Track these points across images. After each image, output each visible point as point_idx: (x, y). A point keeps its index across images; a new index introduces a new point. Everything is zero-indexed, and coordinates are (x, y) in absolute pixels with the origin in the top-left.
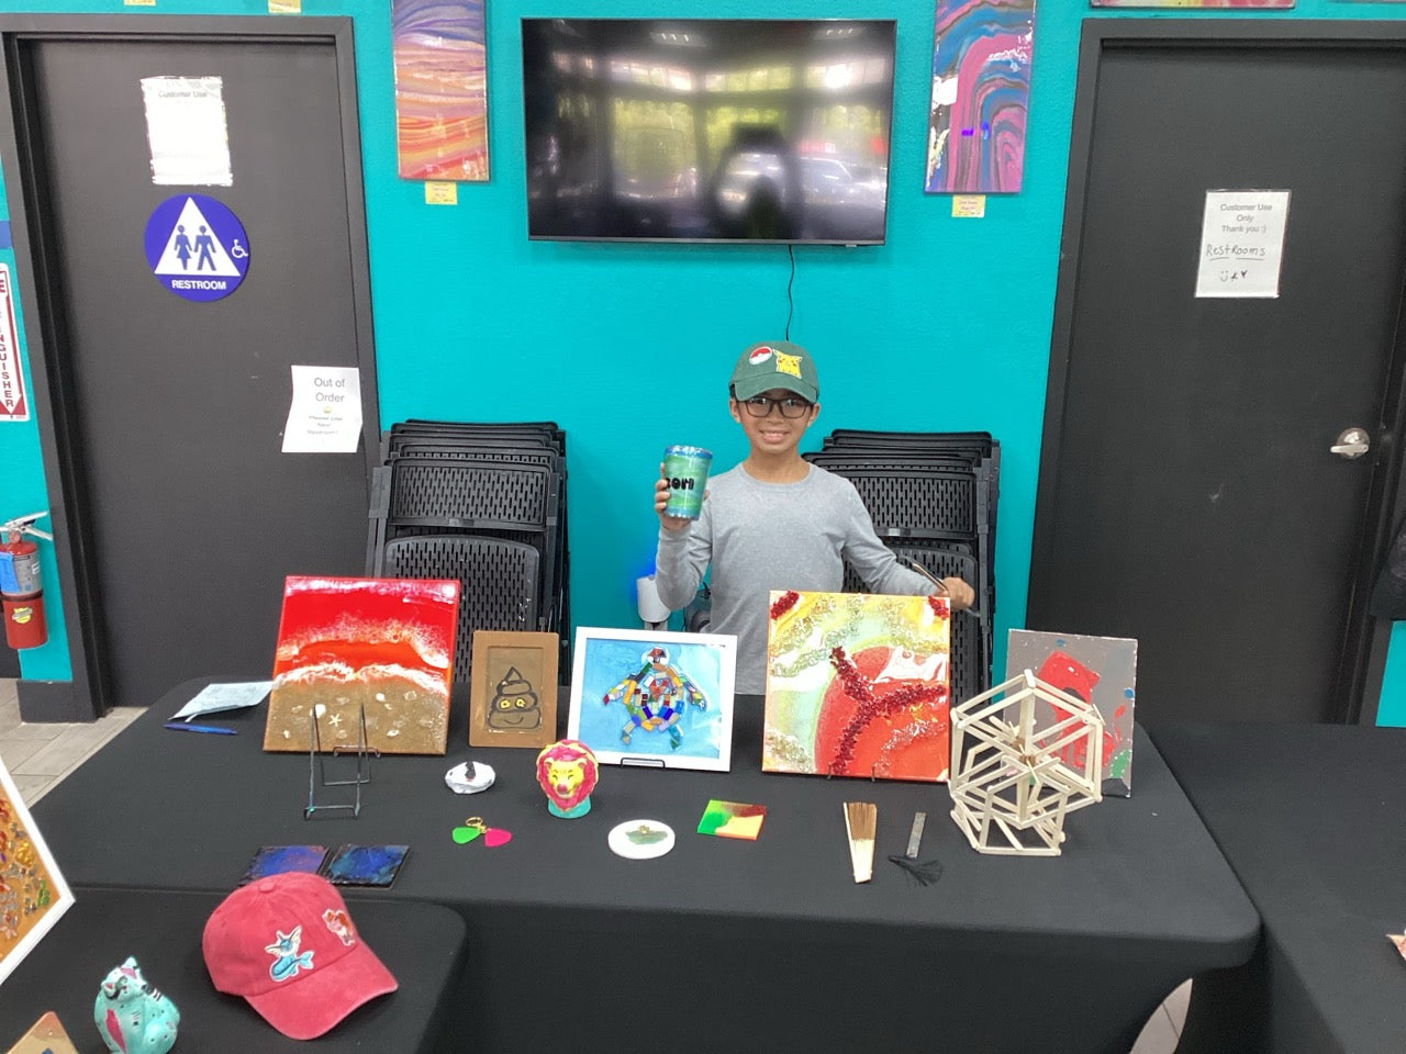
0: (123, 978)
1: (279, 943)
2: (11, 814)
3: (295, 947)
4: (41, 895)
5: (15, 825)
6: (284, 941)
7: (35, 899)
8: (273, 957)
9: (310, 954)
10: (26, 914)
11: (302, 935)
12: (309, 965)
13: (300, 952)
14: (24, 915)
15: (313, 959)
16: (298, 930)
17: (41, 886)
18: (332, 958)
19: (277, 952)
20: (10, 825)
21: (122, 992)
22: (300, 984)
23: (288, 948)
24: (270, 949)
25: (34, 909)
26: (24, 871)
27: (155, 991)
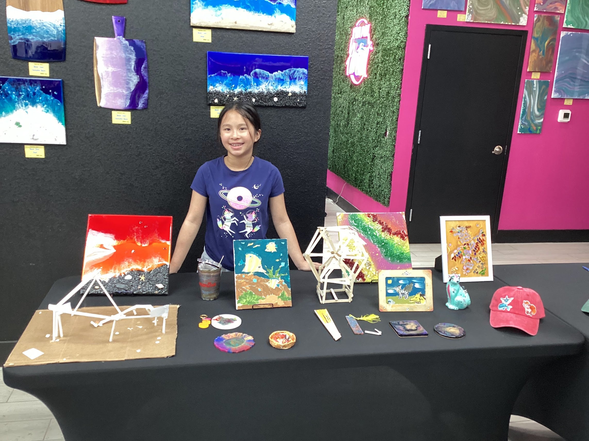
0: (454, 276)
1: (505, 299)
2: (485, 245)
3: (509, 302)
4: (482, 271)
5: (484, 248)
6: (507, 299)
7: (479, 270)
8: (501, 302)
9: (511, 307)
10: (474, 272)
11: (513, 301)
12: (509, 310)
13: (508, 305)
14: (473, 272)
15: (511, 309)
16: (512, 299)
17: (484, 269)
18: (517, 312)
19: (503, 301)
20: (483, 248)
21: (452, 280)
22: (503, 313)
23: (506, 302)
24: (502, 299)
25: (477, 273)
26: (480, 262)
27: (466, 290)
